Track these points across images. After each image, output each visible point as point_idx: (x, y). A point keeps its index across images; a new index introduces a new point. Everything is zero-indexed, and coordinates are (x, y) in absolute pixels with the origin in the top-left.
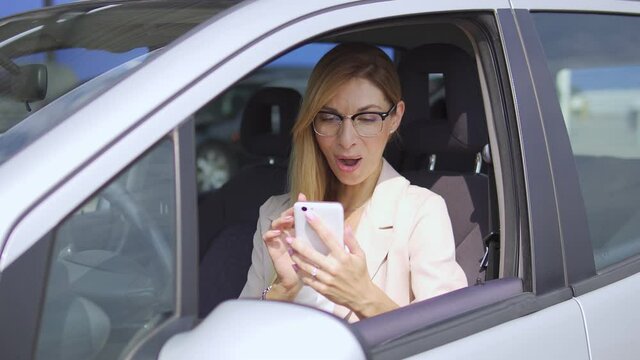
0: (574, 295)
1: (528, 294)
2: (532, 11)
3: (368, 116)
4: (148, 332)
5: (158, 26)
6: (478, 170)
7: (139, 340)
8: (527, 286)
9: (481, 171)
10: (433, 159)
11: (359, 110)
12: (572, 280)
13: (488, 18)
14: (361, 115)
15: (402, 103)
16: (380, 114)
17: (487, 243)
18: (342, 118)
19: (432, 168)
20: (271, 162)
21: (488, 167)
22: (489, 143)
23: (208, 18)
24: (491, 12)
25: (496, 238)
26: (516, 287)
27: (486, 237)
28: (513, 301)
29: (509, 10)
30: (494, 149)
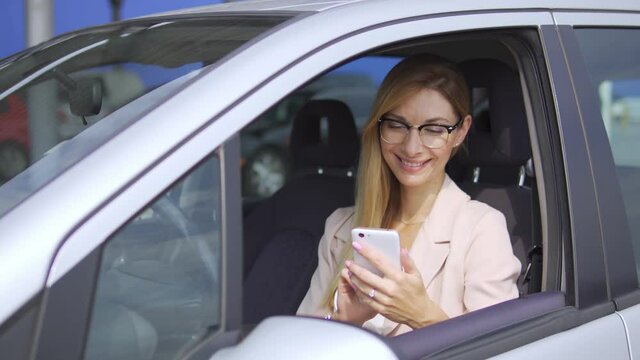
0: (616, 309)
1: (571, 309)
2: (576, 27)
3: (434, 128)
4: (196, 344)
5: (208, 43)
6: (521, 183)
7: (187, 351)
8: (569, 300)
9: (525, 183)
10: (477, 172)
11: (427, 121)
12: (615, 294)
13: (532, 34)
14: (429, 126)
15: (469, 117)
16: (447, 127)
17: (530, 256)
18: (409, 127)
19: (475, 180)
20: (320, 171)
21: (531, 180)
22: (532, 156)
23: (255, 36)
24: (534, 28)
25: (539, 251)
26: (558, 300)
27: (530, 251)
28: (555, 315)
29: (553, 26)
30: (537, 163)
